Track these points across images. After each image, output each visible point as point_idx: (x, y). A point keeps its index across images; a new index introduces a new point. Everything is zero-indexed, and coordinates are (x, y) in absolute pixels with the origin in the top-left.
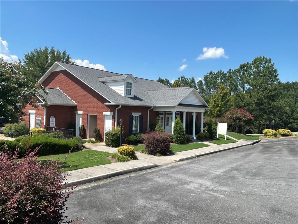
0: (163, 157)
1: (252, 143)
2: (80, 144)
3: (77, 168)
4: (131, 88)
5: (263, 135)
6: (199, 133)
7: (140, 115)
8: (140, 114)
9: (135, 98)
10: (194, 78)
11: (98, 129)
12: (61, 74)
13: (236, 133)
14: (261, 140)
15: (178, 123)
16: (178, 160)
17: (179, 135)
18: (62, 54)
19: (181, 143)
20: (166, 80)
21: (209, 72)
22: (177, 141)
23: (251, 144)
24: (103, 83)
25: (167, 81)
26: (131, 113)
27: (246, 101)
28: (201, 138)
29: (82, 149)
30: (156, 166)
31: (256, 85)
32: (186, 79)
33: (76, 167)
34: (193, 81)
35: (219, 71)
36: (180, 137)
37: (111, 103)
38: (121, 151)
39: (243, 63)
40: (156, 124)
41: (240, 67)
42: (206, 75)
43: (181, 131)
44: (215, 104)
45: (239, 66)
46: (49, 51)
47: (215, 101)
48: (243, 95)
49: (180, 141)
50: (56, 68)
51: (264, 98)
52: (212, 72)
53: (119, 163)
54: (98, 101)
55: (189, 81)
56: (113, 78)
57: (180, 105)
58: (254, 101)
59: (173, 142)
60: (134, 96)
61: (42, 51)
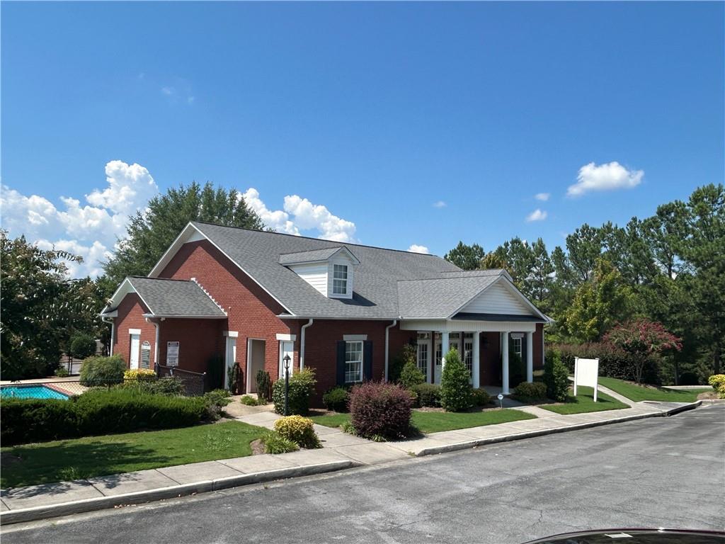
0: (388, 443)
1: (667, 411)
2: (213, 408)
3: (165, 464)
4: (346, 278)
5: (710, 390)
6: (518, 385)
7: (366, 339)
8: (365, 337)
9: (358, 300)
10: (544, 242)
11: (266, 371)
12: (200, 248)
13: (637, 385)
14: (700, 403)
15: (452, 362)
16: (417, 453)
17: (454, 390)
18: (228, 198)
19: (459, 410)
20: (475, 249)
21: (580, 228)
22: (450, 405)
23: (662, 415)
24: (287, 267)
25: (477, 249)
26: (342, 337)
27: (675, 300)
28: (522, 396)
29: (217, 420)
30: (351, 466)
31: (699, 258)
32: (525, 246)
33: (162, 462)
34: (540, 250)
35: (606, 224)
36: (455, 395)
37: (289, 316)
38: (281, 429)
39: (665, 202)
40: (405, 363)
41: (658, 213)
42: (572, 235)
43: (460, 381)
44: (585, 307)
45: (656, 210)
46: (200, 193)
47: (585, 301)
48: (666, 283)
49: (455, 405)
50: (190, 236)
51: (719, 293)
52: (587, 227)
53: (267, 456)
54: (268, 310)
55: (532, 249)
56: (306, 256)
57: (460, 316)
58: (695, 298)
59: (441, 407)
60: (355, 295)
61: (187, 192)
